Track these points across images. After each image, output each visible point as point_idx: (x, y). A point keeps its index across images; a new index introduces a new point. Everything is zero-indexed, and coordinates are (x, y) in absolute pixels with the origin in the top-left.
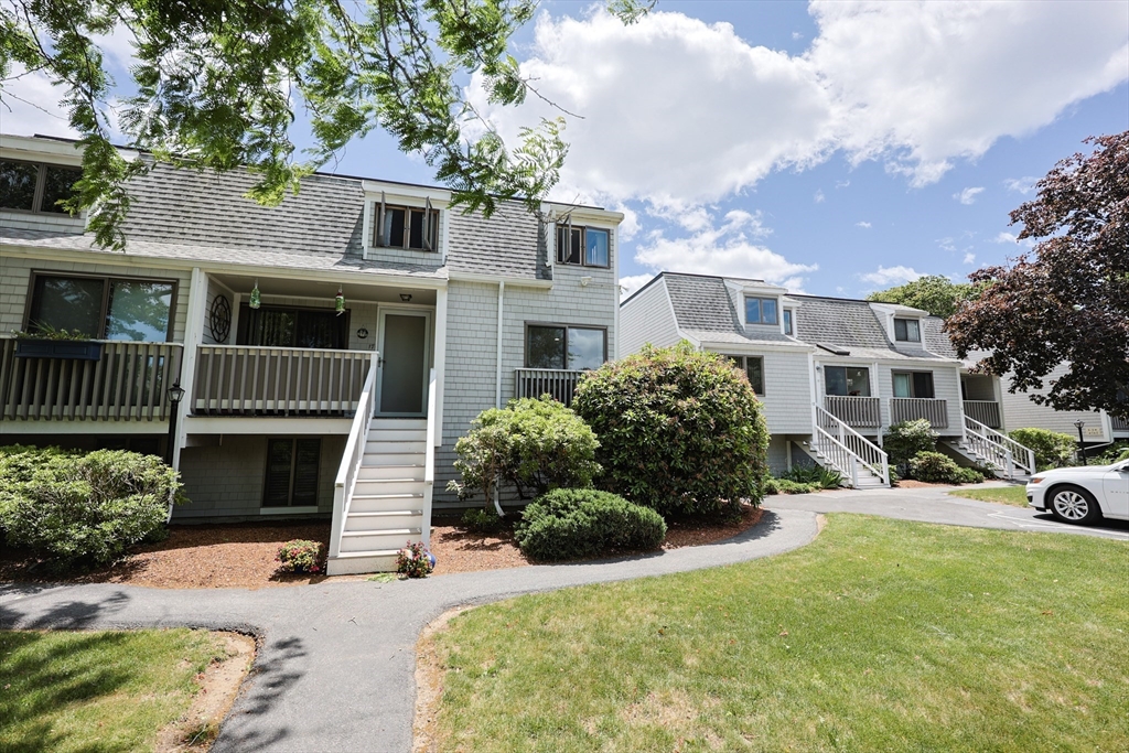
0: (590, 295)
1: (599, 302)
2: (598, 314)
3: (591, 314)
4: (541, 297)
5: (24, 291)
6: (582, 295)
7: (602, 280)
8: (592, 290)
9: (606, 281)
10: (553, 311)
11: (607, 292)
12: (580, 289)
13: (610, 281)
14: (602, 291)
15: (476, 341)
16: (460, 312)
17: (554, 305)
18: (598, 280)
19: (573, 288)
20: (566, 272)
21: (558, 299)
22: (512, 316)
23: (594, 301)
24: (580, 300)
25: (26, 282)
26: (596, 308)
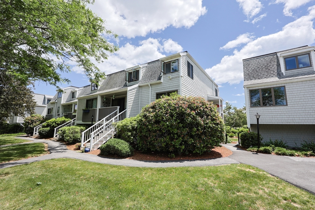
0: (173, 81)
1: (175, 83)
2: (175, 87)
3: (173, 87)
4: (160, 85)
5: (85, 104)
6: (170, 82)
7: (176, 76)
8: (173, 80)
9: (177, 75)
10: (163, 89)
11: (178, 79)
12: (170, 80)
13: (179, 75)
14: (176, 79)
15: (146, 100)
16: (143, 94)
17: (163, 87)
18: (175, 76)
19: (168, 80)
20: (166, 76)
21: (164, 85)
22: (153, 92)
23: (173, 83)
24: (170, 84)
25: (86, 101)
26: (174, 85)
